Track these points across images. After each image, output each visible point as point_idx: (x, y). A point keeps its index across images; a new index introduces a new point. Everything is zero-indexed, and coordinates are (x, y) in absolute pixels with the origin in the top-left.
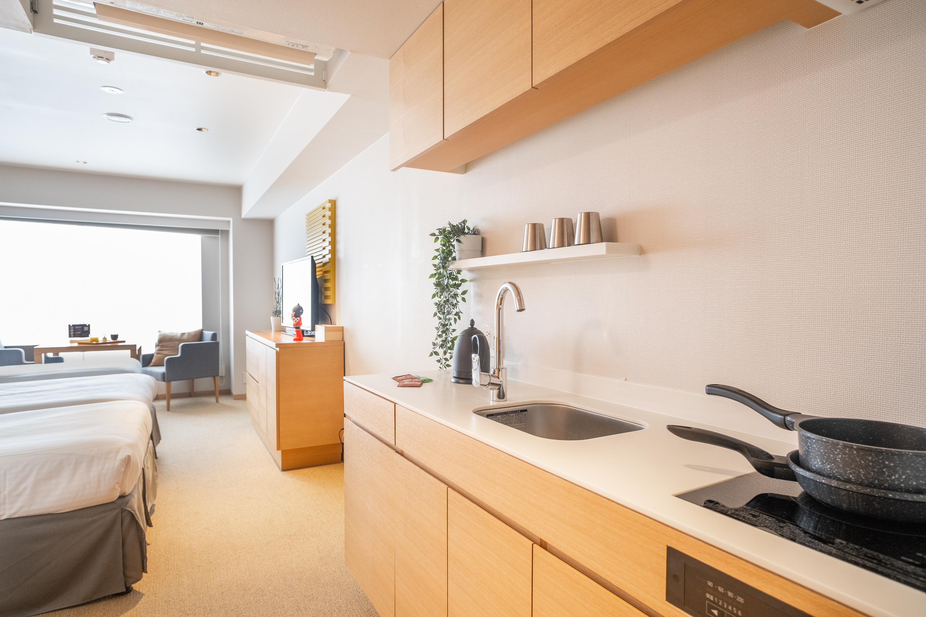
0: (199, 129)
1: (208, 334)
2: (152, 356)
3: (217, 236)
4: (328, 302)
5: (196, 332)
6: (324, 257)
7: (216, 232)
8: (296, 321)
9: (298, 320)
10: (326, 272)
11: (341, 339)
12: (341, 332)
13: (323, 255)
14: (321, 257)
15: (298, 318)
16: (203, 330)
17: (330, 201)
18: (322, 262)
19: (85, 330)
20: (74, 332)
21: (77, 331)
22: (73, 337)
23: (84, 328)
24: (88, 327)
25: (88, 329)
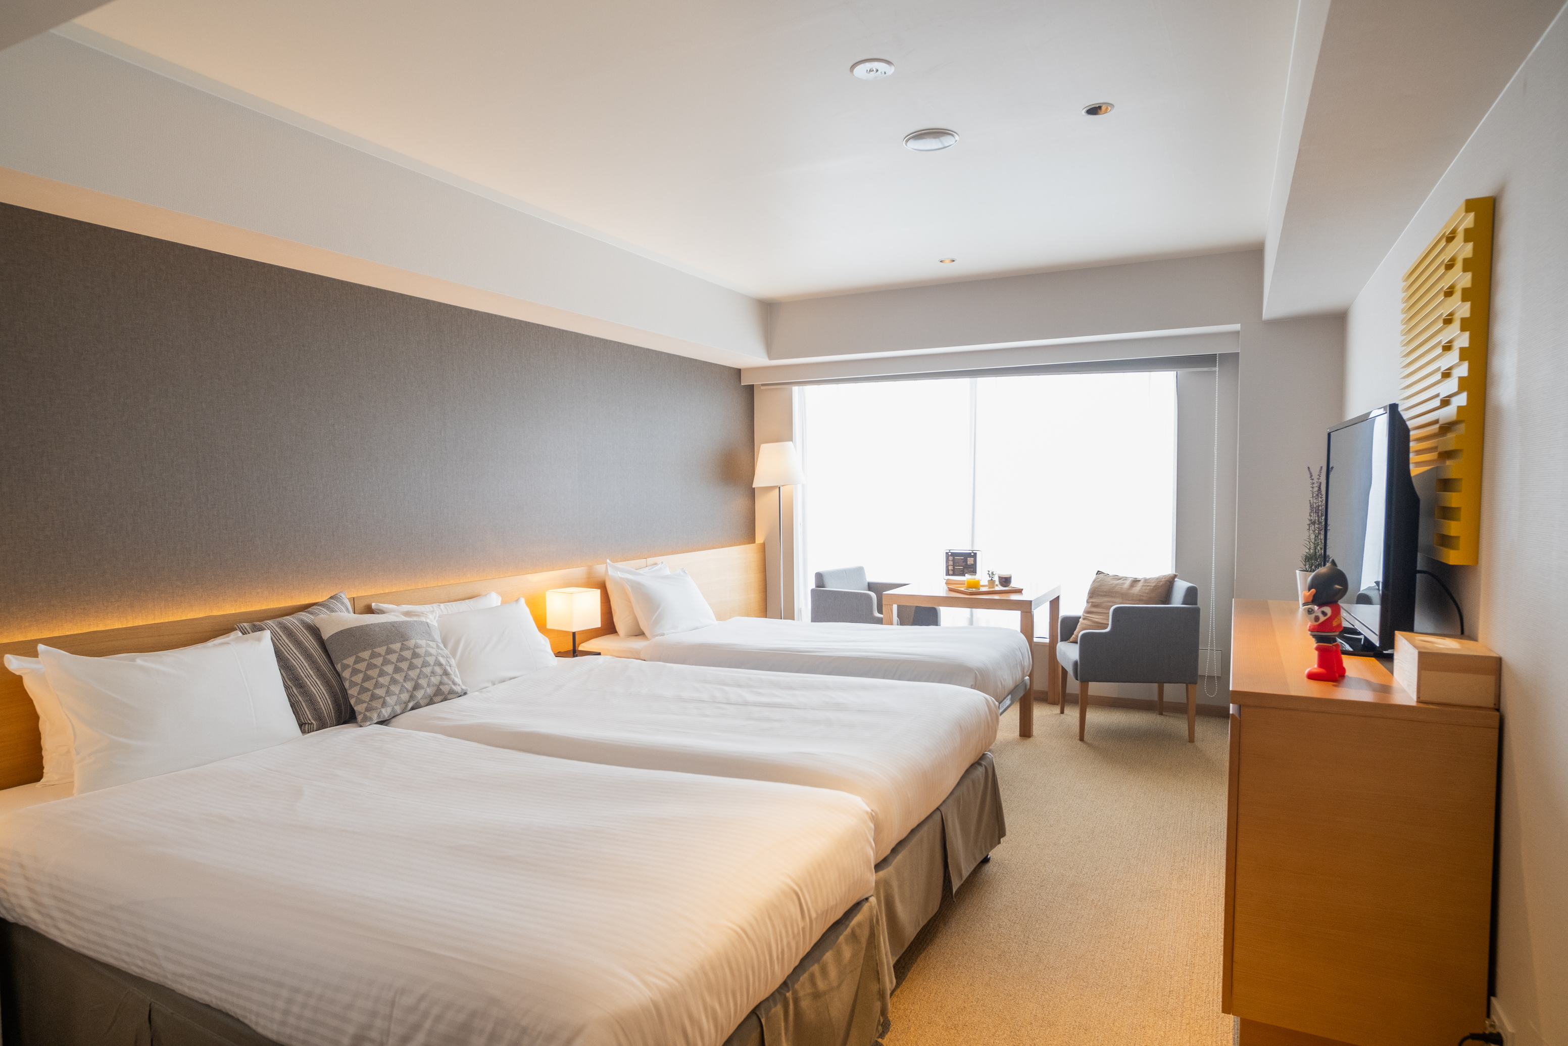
0: (1094, 111)
1: (1181, 587)
2: (1076, 620)
3: (1214, 369)
4: (1453, 557)
5: (1158, 579)
6: (1445, 402)
7: (1208, 360)
8: (1317, 619)
9: (1324, 613)
10: (1447, 455)
11: (1490, 702)
12: (1491, 679)
13: (1442, 396)
14: (1436, 403)
15: (1328, 610)
16: (1175, 576)
17: (1471, 205)
18: (1436, 422)
19: (968, 563)
20: (954, 566)
21: (957, 564)
22: (952, 575)
23: (968, 558)
24: (973, 559)
25: (974, 561)
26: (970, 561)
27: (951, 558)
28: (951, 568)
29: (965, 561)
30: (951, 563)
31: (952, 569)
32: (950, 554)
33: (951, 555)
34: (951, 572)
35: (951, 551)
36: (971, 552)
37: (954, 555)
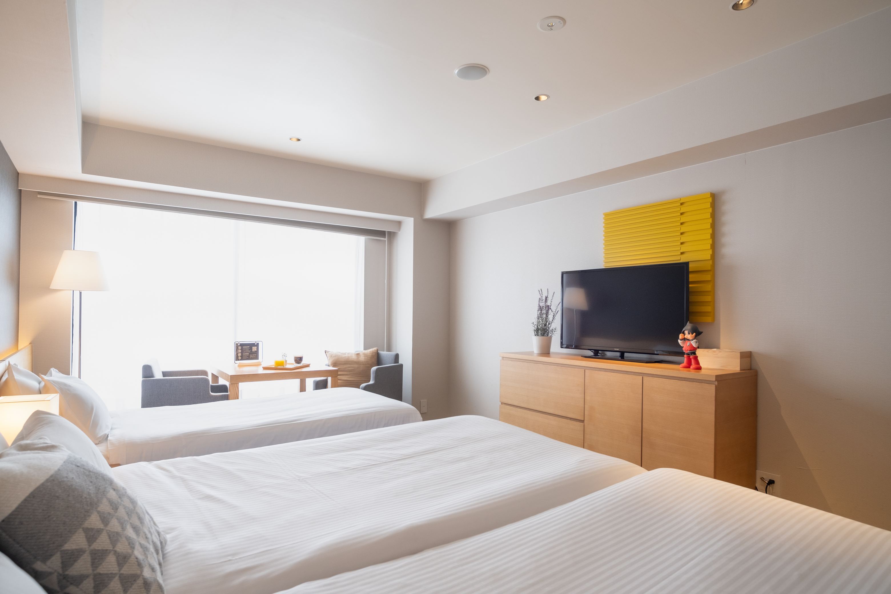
7: (383, 234)
11: (750, 367)
19: (253, 350)
20: (242, 353)
21: (245, 352)
22: (241, 360)
23: (253, 347)
24: (256, 347)
25: (257, 349)
26: (254, 349)
27: (240, 348)
28: (239, 355)
29: (251, 349)
30: (240, 351)
31: (241, 355)
32: (239, 344)
33: (240, 346)
34: (240, 358)
35: (240, 343)
36: (255, 342)
37: (242, 345)
